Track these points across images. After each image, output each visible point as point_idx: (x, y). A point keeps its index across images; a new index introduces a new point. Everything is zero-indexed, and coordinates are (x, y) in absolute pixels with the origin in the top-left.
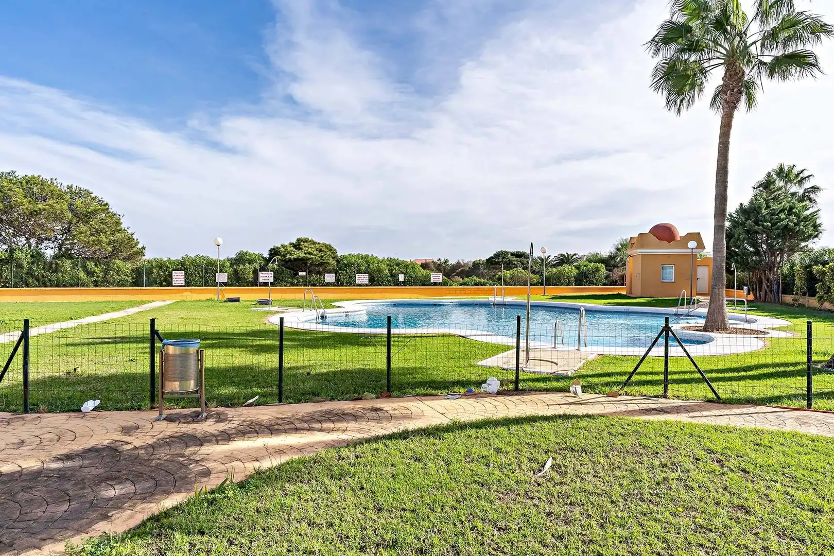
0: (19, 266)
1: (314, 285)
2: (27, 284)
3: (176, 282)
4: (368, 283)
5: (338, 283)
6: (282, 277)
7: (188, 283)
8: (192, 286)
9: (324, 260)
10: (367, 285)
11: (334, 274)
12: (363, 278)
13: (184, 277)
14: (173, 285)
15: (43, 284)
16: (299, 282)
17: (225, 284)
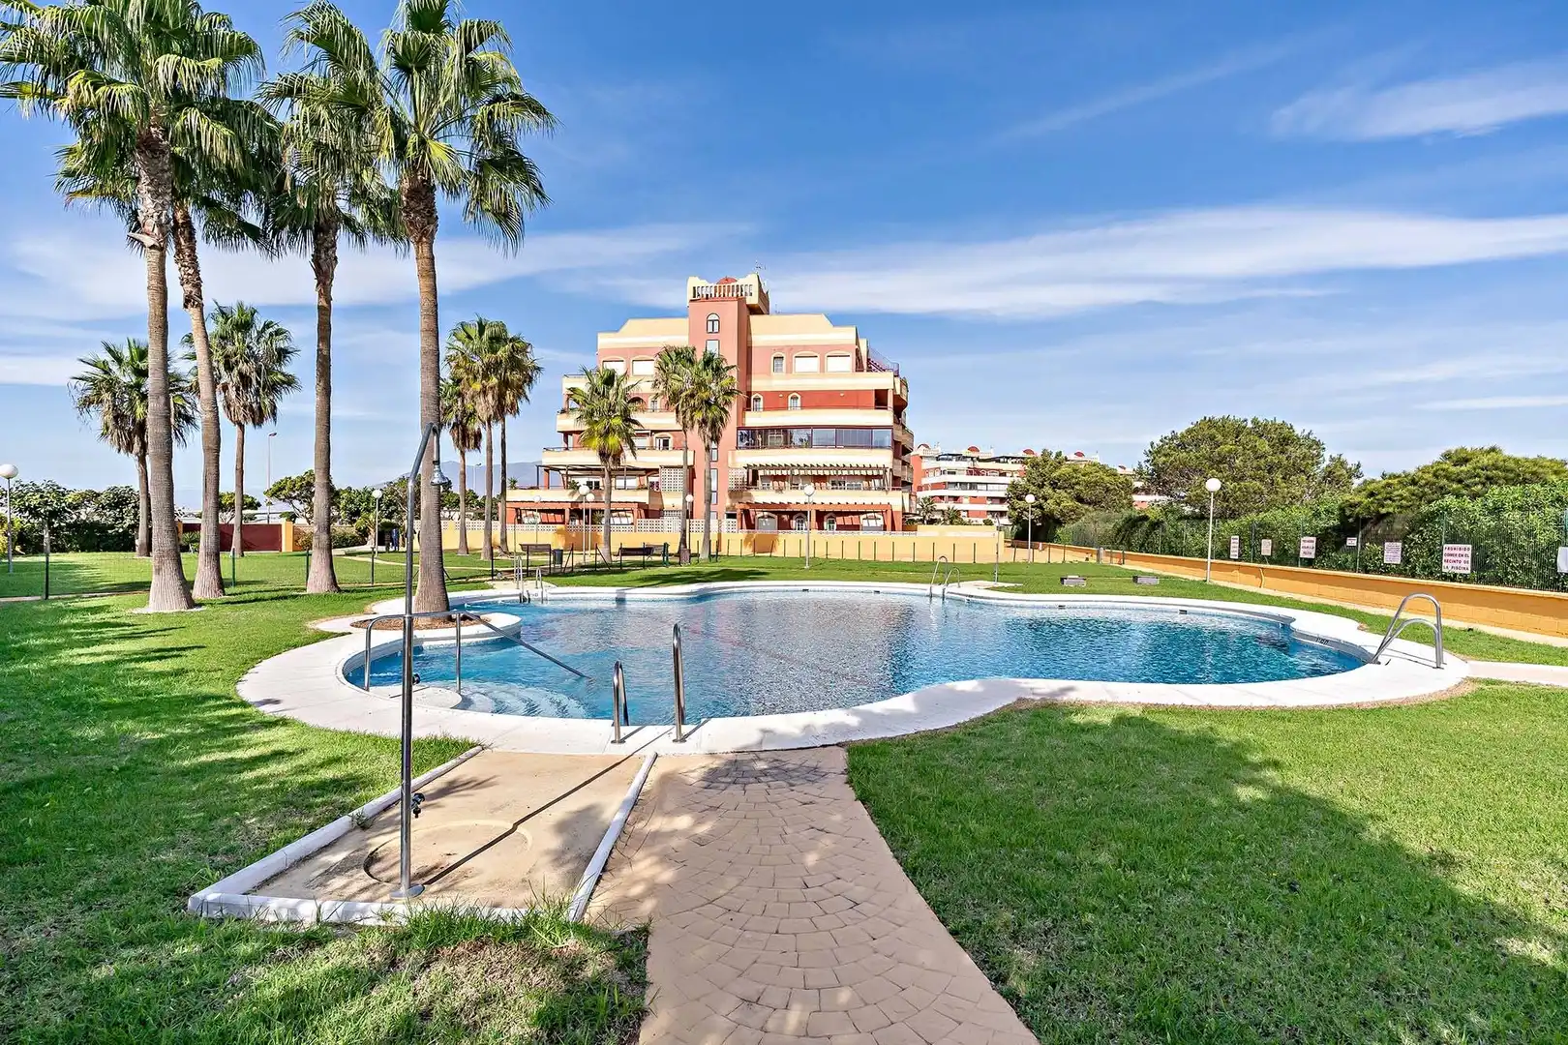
1: (1365, 570)
5: (1406, 566)
6: (1325, 548)
10: (1466, 579)
16: (1347, 560)
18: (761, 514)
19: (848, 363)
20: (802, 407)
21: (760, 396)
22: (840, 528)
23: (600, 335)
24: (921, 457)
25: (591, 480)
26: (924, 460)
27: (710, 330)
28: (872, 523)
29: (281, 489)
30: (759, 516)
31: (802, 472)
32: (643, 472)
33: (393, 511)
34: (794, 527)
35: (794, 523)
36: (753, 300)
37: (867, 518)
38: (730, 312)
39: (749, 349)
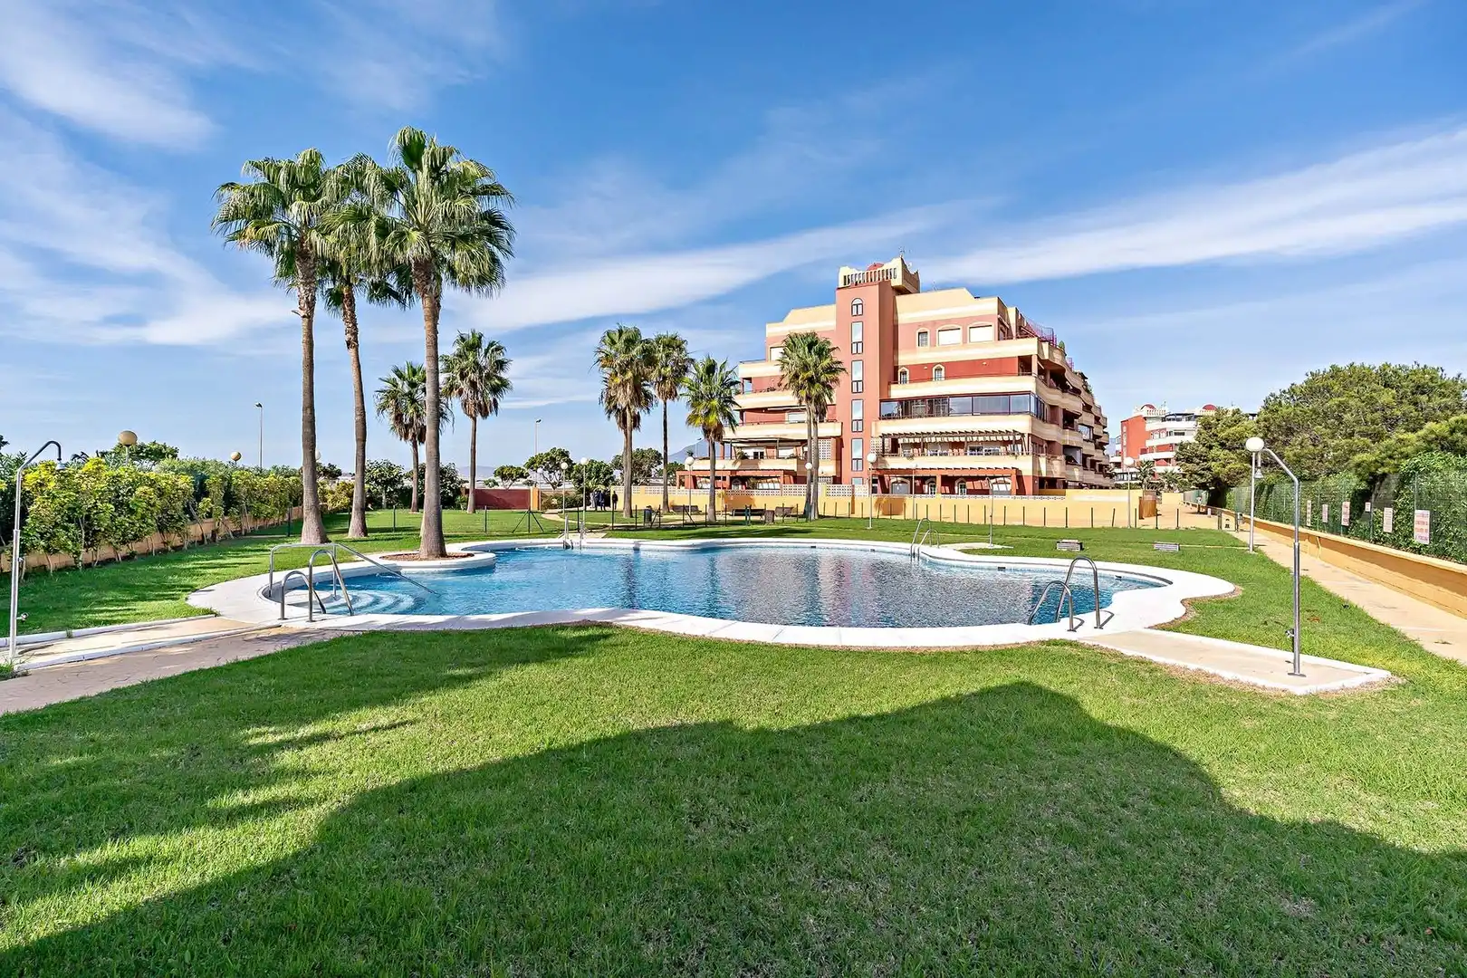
18: (895, 480)
19: (990, 333)
20: (946, 378)
21: (906, 370)
22: (970, 492)
23: (767, 326)
24: (1145, 418)
25: (757, 451)
26: (1148, 421)
27: (855, 313)
28: (1002, 487)
29: (533, 463)
30: (892, 481)
31: (939, 439)
32: (799, 443)
33: (608, 479)
34: (926, 491)
35: (926, 487)
36: (897, 281)
37: (996, 483)
38: (871, 295)
39: (895, 328)
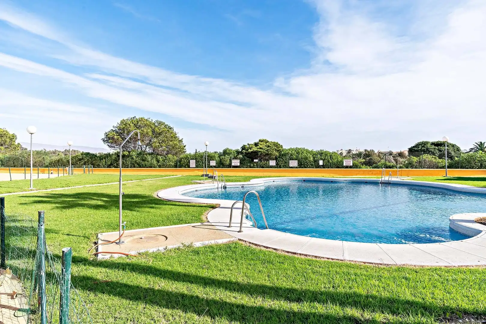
0: (133, 158)
1: (263, 167)
2: (134, 167)
3: (191, 166)
4: (297, 166)
5: (278, 166)
6: (245, 163)
7: (197, 166)
8: (199, 167)
9: (269, 152)
10: (296, 167)
11: (275, 161)
12: (294, 163)
13: (195, 163)
14: (190, 167)
15: (140, 167)
16: (254, 165)
17: (215, 167)
